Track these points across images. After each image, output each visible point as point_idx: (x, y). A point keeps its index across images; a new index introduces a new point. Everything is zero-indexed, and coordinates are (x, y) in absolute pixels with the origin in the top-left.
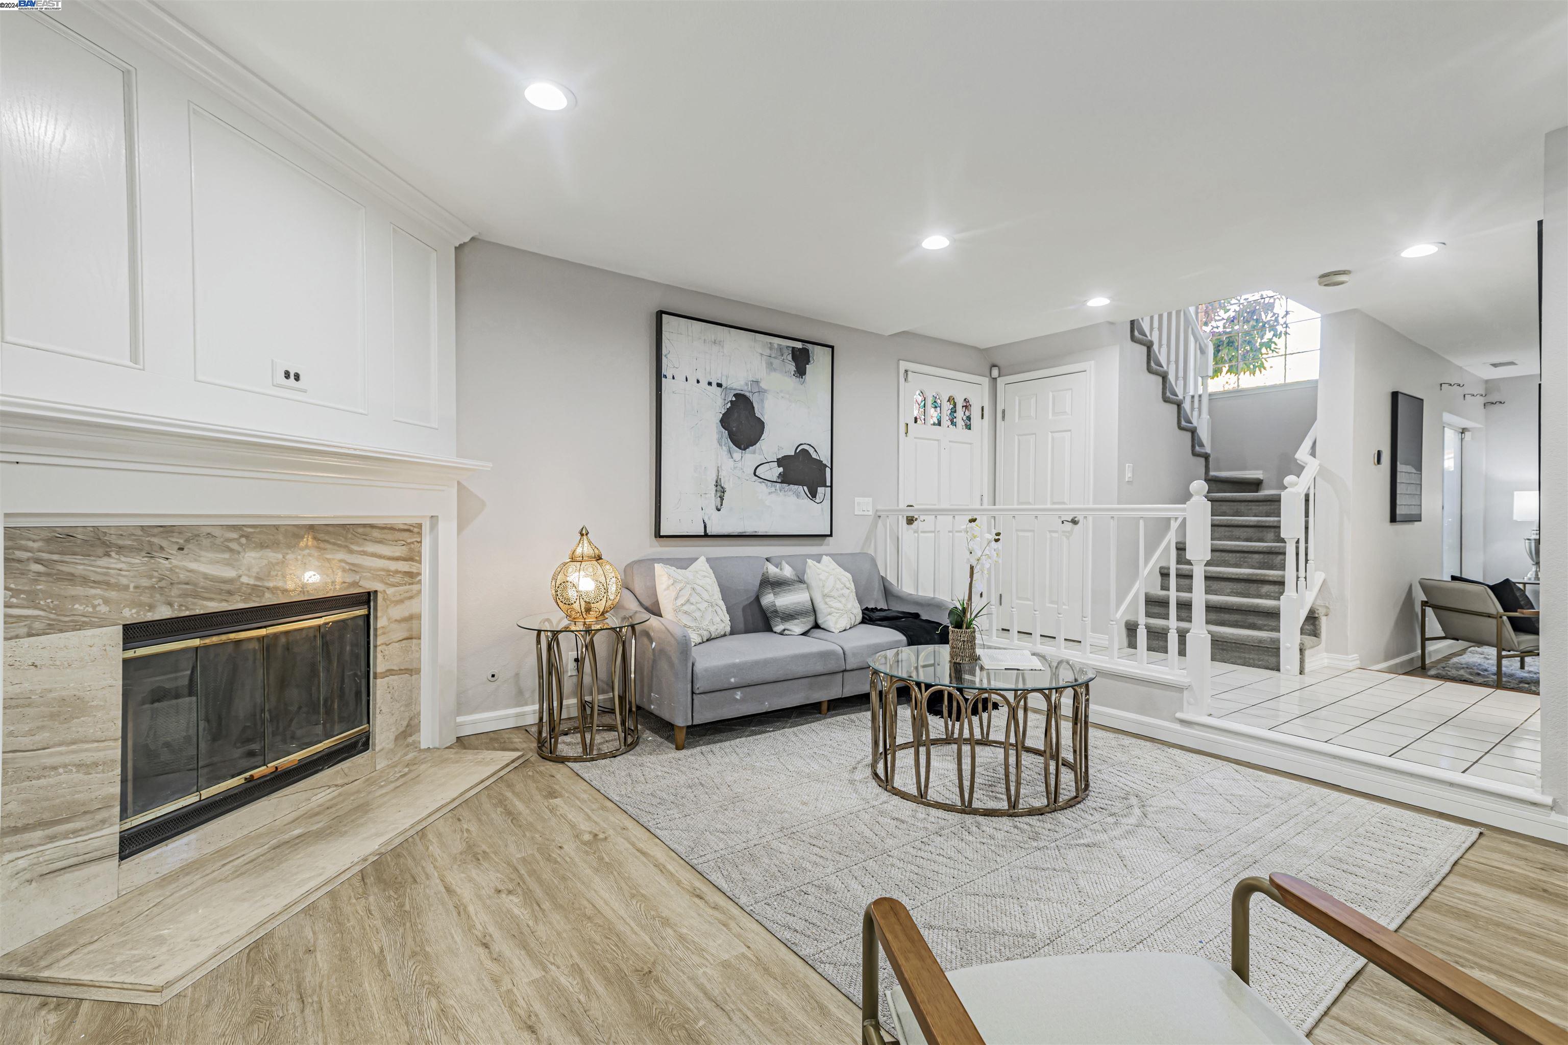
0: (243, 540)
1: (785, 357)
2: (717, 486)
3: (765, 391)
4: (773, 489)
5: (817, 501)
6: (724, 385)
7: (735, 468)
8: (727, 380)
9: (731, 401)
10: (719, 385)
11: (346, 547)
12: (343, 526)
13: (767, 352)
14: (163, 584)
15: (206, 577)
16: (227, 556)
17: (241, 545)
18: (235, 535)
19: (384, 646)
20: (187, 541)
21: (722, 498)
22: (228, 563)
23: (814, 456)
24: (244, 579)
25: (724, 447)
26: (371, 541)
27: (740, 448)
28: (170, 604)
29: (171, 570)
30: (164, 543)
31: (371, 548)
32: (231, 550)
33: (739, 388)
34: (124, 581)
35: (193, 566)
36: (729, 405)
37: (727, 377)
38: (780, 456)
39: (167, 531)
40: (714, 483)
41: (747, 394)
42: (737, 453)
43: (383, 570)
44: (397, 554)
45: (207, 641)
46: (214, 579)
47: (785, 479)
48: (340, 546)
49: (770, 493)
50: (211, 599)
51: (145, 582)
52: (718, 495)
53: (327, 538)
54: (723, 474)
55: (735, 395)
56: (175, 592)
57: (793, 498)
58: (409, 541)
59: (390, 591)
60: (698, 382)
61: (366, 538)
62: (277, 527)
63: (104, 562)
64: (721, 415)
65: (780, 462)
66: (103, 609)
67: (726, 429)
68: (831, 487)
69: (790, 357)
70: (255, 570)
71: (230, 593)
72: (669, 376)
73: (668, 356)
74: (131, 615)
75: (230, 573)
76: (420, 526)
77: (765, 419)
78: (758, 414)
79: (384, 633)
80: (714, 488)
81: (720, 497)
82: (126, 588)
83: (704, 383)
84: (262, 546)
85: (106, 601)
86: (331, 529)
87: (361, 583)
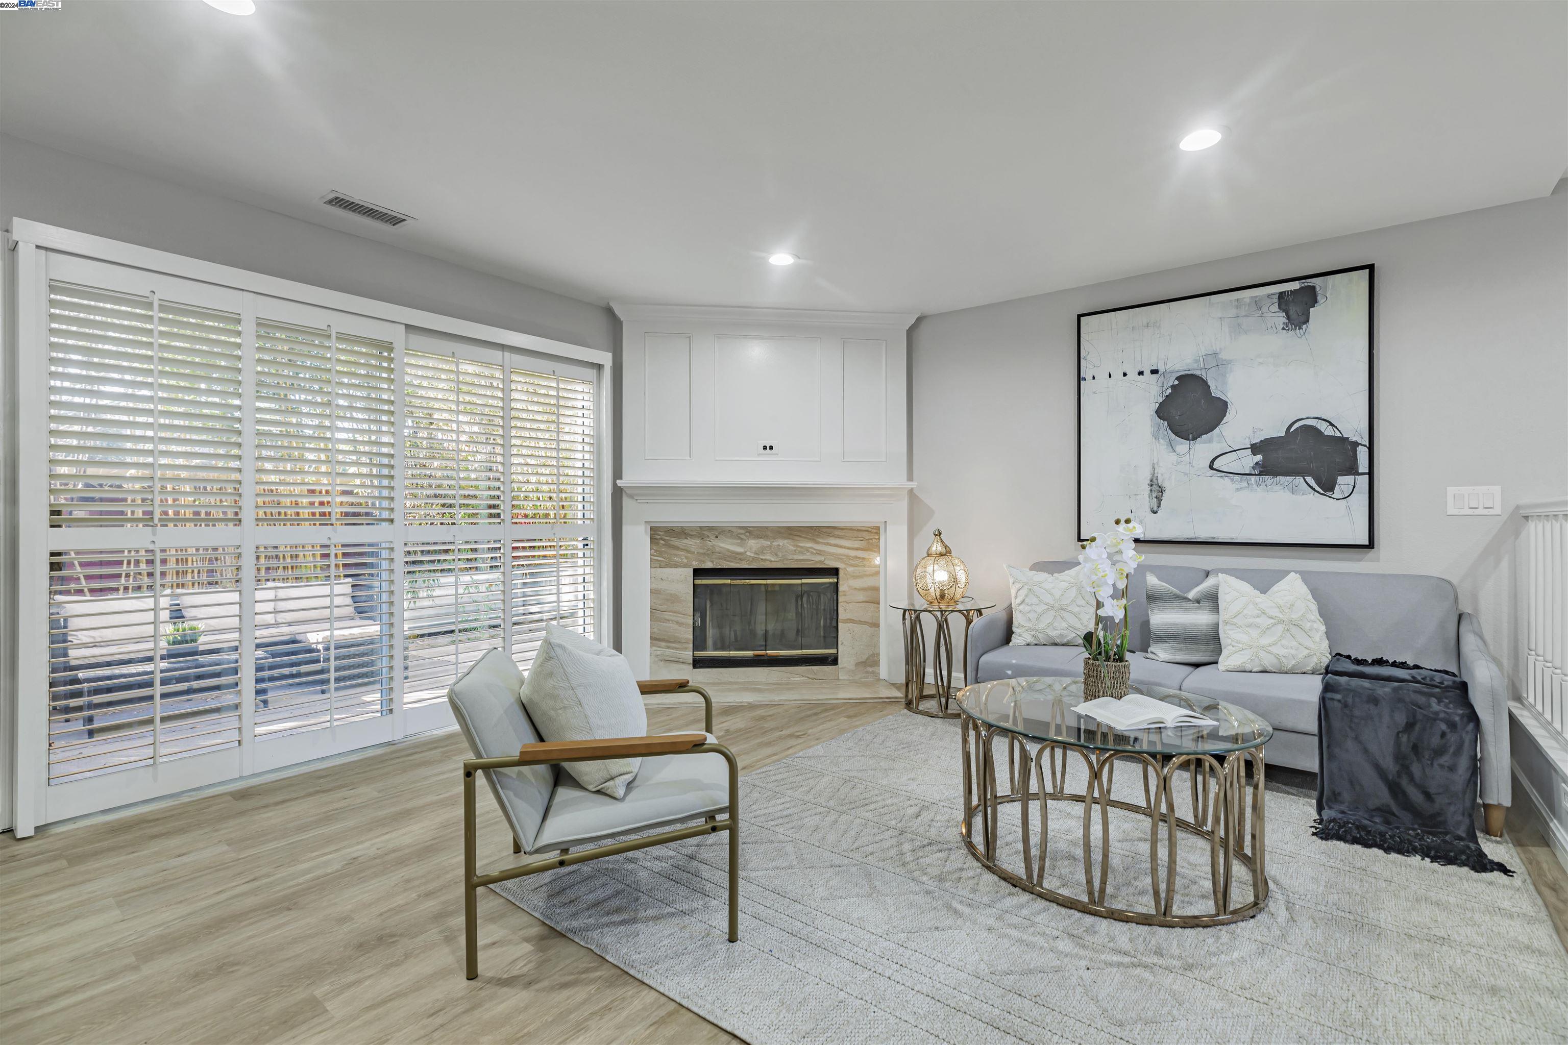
0: (748, 534)
1: (1265, 309)
2: (1151, 486)
3: (1229, 362)
4: (1244, 484)
5: (1337, 493)
6: (1161, 370)
7: (1178, 463)
8: (1165, 364)
9: (1173, 387)
10: (1155, 372)
11: (813, 539)
12: (811, 527)
13: (1233, 312)
14: (708, 552)
15: (728, 550)
16: (739, 541)
17: (747, 536)
18: (743, 531)
19: (845, 604)
20: (720, 533)
21: (1159, 500)
22: (740, 545)
23: (1329, 431)
24: (748, 553)
25: (1162, 441)
26: (833, 536)
27: (1187, 439)
28: (712, 562)
29: (712, 546)
30: (709, 534)
31: (833, 541)
32: (741, 539)
33: (1185, 368)
34: (693, 550)
35: (722, 545)
36: (1169, 391)
37: (1166, 360)
38: (1256, 440)
39: (711, 529)
40: (1149, 482)
41: (1198, 373)
42: (1182, 446)
43: (845, 555)
44: (856, 546)
45: (735, 582)
46: (733, 552)
47: (1265, 470)
48: (810, 539)
49: (1237, 490)
50: (732, 562)
51: (701, 551)
52: (1154, 495)
53: (799, 534)
54: (1159, 472)
55: (1177, 379)
56: (714, 557)
57: (1286, 495)
58: (867, 538)
59: (850, 569)
60: (1125, 375)
61: (830, 535)
62: (767, 528)
63: (685, 541)
64: (1157, 405)
65: (1255, 449)
66: (685, 561)
67: (1164, 420)
68: (1371, 474)
69: (1275, 308)
70: (754, 550)
71: (741, 560)
72: (1089, 377)
73: (1087, 358)
74: (697, 565)
75: (740, 550)
76: (878, 528)
77: (1230, 396)
78: (1215, 393)
79: (845, 595)
80: (1148, 488)
81: (1156, 497)
82: (694, 553)
83: (1133, 374)
84: (758, 537)
85: (686, 558)
86: (802, 529)
87: (825, 562)
